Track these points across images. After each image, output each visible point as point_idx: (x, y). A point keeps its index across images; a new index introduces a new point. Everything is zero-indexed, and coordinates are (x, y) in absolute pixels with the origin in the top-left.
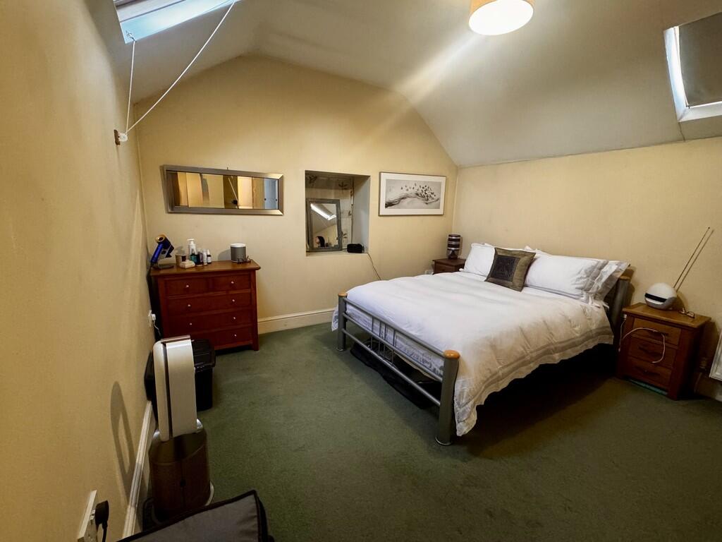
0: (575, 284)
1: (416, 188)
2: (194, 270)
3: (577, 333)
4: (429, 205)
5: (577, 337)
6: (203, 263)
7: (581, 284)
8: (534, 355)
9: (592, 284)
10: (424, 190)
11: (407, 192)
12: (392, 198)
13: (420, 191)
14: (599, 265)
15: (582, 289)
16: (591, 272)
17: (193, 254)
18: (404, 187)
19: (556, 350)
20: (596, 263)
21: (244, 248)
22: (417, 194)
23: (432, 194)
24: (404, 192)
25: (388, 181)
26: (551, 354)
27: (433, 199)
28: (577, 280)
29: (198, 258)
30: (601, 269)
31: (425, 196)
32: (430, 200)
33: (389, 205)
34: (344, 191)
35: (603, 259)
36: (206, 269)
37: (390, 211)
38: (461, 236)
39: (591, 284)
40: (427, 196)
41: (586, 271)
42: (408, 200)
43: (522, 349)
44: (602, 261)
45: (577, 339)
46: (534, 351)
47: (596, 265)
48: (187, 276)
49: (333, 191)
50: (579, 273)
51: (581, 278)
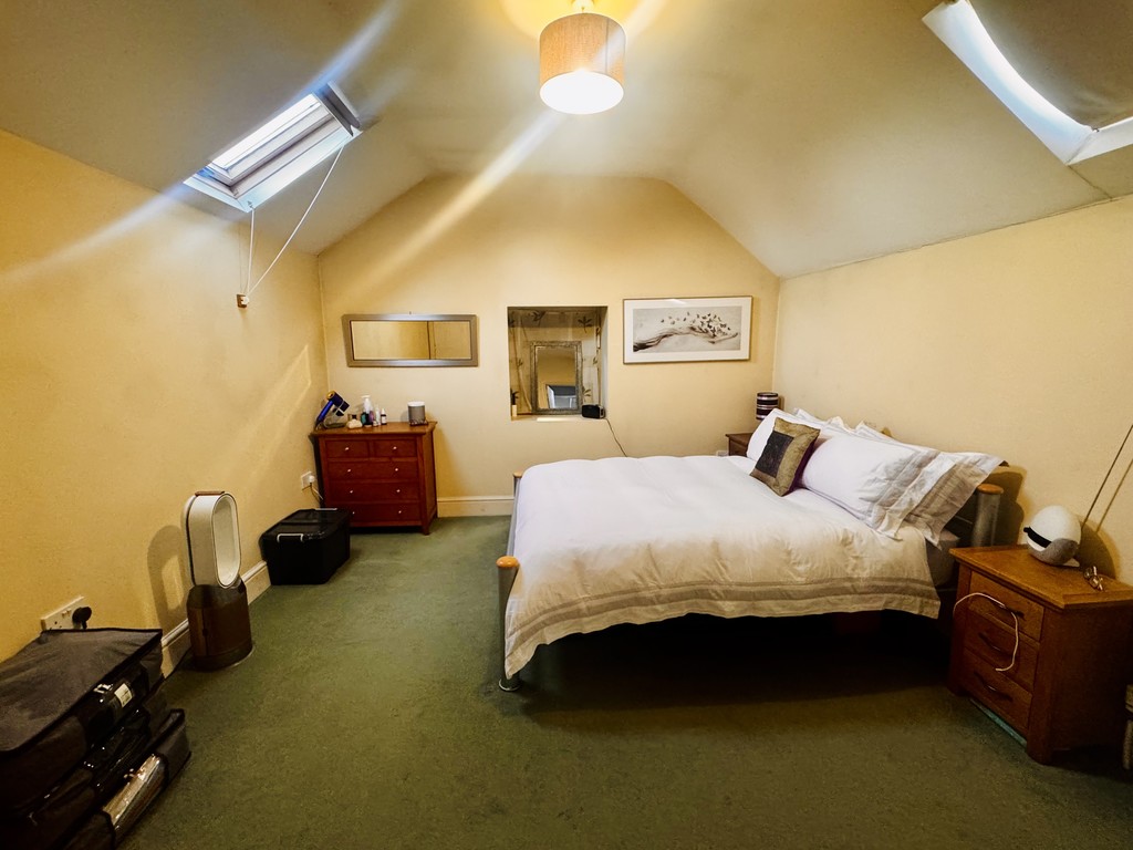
0: (860, 491)
1: (689, 319)
2: (361, 431)
3: (799, 575)
4: (717, 346)
5: (797, 584)
6: (372, 424)
7: (871, 491)
8: (665, 592)
9: (897, 495)
10: (705, 321)
11: (672, 326)
12: (644, 337)
13: (697, 324)
14: (918, 459)
15: (874, 501)
16: (898, 471)
17: (364, 413)
18: (666, 319)
19: (729, 595)
20: (911, 453)
21: (423, 407)
22: (693, 329)
23: (725, 326)
24: (666, 327)
25: (637, 312)
26: (712, 598)
27: (724, 334)
28: (866, 484)
29: (368, 419)
30: (921, 466)
31: (709, 331)
32: (719, 336)
33: (640, 347)
34: (587, 329)
35: (926, 445)
36: (376, 431)
37: (642, 356)
38: (779, 395)
39: (893, 495)
40: (714, 331)
41: (886, 468)
42: (675, 338)
43: (635, 578)
44: (924, 451)
45: (796, 588)
46: (666, 587)
47: (912, 457)
48: (352, 437)
49: (570, 330)
50: (873, 471)
51: (874, 480)
